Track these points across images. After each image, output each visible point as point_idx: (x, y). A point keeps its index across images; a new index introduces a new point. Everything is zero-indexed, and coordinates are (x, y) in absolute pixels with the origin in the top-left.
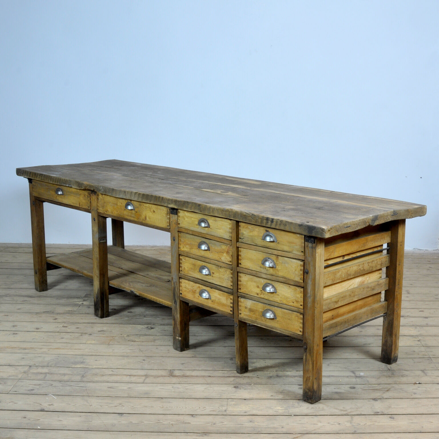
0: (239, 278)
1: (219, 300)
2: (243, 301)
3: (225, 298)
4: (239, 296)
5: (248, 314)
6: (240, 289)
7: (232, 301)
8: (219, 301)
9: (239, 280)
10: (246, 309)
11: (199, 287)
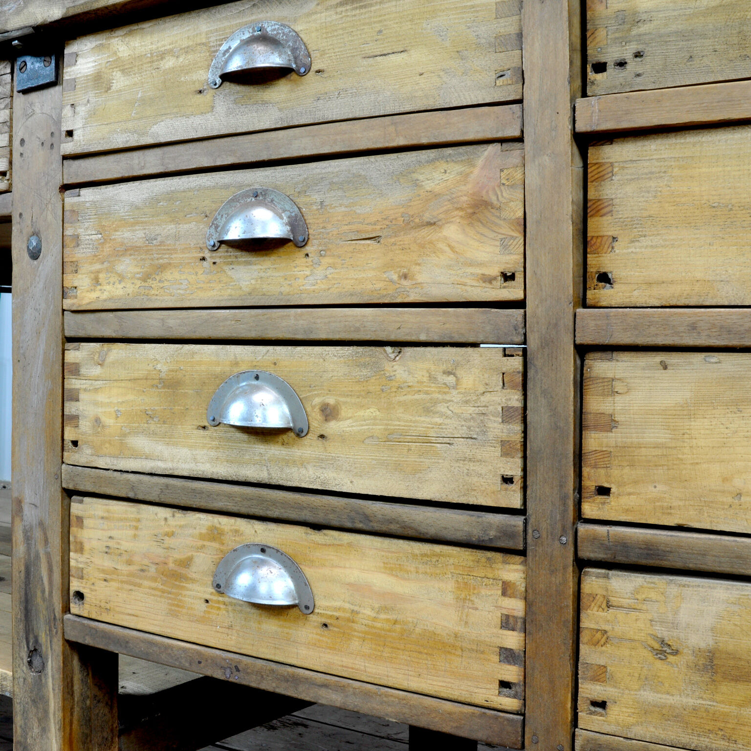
0: (595, 404)
1: (384, 609)
2: (637, 591)
3: (449, 585)
4: (586, 553)
5: (691, 701)
6: (604, 491)
7: (516, 607)
8: (383, 616)
9: (589, 420)
10: (659, 664)
11: (215, 535)
